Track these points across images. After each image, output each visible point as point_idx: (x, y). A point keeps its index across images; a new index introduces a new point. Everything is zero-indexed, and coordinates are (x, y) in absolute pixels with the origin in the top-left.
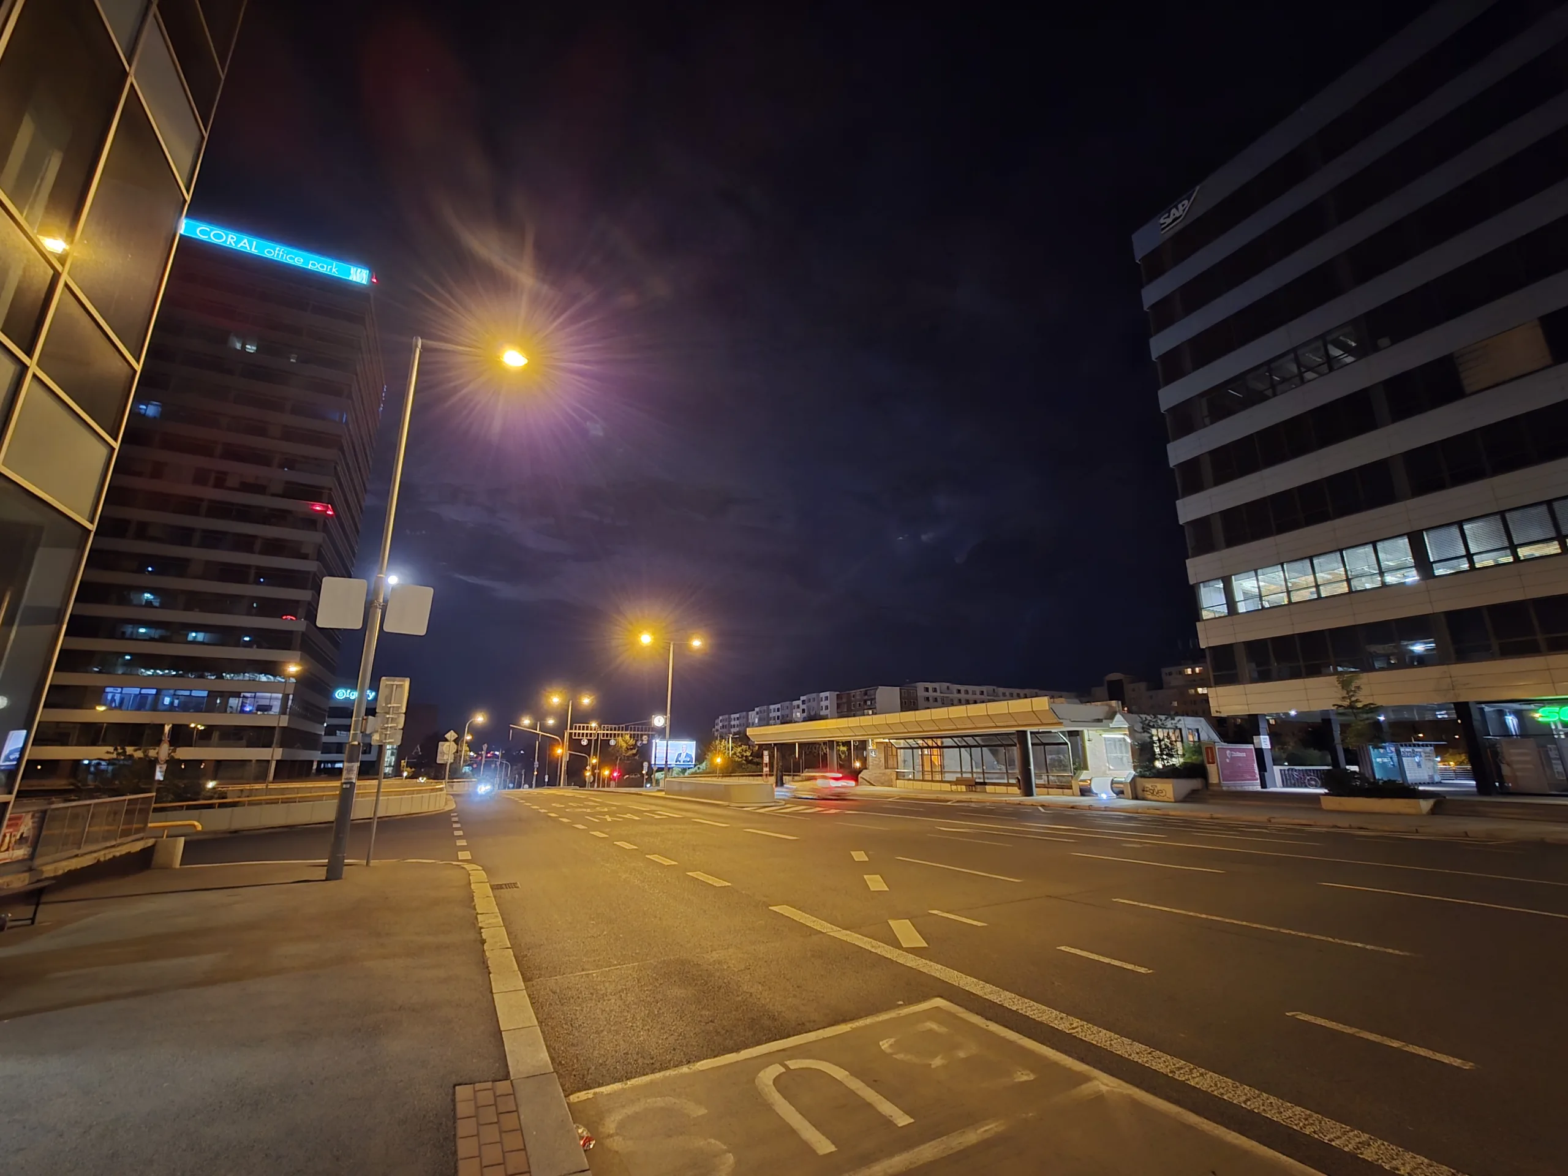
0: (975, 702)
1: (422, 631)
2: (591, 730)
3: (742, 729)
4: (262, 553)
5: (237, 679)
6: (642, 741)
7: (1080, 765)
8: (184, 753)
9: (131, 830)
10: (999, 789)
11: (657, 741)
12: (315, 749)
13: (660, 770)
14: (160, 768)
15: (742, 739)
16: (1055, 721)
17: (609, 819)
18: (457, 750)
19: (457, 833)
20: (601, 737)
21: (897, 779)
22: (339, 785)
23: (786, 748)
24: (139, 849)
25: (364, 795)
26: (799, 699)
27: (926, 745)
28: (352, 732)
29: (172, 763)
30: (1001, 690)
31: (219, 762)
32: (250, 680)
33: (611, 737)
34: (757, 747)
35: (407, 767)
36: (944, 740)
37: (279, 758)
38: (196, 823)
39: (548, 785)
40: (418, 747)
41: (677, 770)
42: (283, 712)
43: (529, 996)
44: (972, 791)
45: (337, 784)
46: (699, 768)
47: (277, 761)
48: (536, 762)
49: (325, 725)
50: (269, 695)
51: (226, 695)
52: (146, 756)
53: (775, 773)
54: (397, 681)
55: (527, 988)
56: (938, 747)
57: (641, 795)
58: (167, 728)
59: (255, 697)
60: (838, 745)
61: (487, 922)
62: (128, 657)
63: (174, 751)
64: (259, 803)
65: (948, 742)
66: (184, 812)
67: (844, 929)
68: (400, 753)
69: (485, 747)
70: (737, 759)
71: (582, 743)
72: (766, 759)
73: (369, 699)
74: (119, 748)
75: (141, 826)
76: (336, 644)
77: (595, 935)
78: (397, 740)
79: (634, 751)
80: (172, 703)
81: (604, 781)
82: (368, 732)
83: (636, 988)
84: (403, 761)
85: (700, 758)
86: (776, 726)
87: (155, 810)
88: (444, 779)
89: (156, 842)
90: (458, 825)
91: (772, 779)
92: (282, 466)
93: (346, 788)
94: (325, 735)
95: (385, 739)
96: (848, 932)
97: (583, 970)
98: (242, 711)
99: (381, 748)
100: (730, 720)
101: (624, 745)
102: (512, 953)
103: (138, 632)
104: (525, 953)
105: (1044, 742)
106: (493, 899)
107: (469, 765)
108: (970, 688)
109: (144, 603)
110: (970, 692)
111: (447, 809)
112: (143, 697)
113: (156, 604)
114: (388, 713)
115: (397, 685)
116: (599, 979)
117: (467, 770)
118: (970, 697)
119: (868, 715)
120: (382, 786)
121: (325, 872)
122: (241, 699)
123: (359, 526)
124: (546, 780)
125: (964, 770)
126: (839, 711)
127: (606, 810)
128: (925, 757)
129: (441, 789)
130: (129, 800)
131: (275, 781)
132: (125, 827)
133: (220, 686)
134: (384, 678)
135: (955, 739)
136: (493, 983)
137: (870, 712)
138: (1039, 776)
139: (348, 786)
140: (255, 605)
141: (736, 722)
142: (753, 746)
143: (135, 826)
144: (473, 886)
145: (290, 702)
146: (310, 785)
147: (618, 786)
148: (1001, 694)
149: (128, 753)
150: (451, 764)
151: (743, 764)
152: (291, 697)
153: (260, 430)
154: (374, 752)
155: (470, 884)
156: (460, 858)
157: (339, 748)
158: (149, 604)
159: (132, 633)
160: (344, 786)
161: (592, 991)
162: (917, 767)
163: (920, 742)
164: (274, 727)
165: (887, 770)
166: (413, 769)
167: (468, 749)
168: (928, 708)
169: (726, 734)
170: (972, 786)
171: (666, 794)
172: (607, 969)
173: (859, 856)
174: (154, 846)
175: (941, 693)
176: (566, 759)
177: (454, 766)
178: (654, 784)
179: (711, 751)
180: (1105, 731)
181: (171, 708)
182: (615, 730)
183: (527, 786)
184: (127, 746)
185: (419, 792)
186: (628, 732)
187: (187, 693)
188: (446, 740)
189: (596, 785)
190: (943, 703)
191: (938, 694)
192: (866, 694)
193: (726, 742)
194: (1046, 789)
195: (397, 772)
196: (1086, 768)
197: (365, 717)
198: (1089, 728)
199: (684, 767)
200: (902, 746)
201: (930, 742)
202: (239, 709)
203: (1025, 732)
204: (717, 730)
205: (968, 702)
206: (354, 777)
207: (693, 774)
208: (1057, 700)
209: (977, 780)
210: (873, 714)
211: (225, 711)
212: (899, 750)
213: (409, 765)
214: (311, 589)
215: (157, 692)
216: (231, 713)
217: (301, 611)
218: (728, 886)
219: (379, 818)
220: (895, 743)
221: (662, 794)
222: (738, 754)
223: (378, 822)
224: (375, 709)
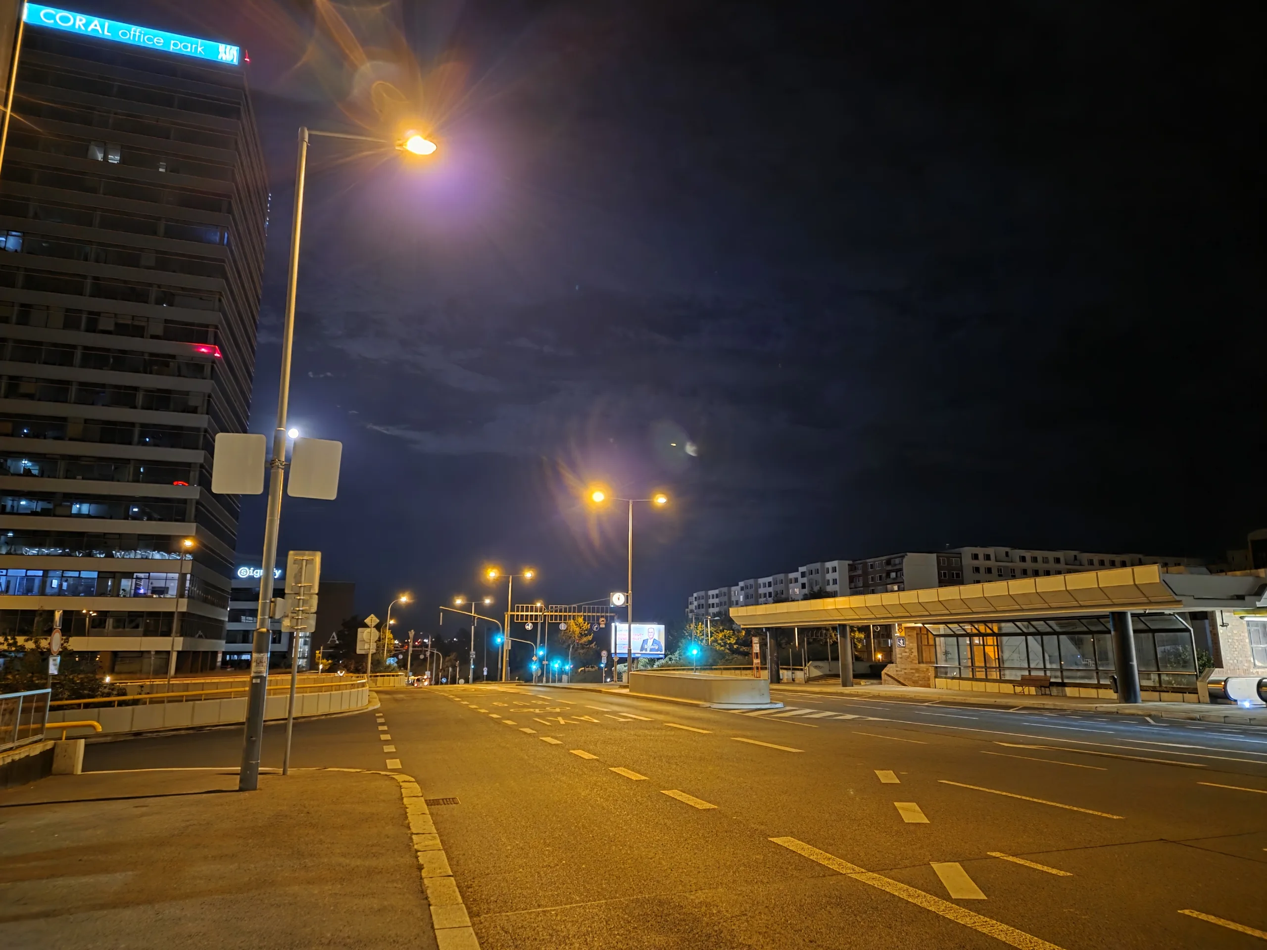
0: (1048, 573)
1: (333, 496)
2: (536, 611)
3: (723, 609)
4: (147, 407)
5: (128, 557)
6: (599, 624)
7: (1209, 660)
8: (77, 644)
9: (28, 730)
10: (1084, 693)
11: (617, 624)
12: (219, 637)
13: (622, 660)
14: (54, 660)
15: (726, 622)
16: (1170, 598)
17: (562, 722)
18: (380, 638)
19: (383, 737)
20: (548, 620)
21: (936, 677)
22: (249, 679)
23: (781, 634)
24: (37, 752)
25: (276, 692)
26: (797, 571)
27: (976, 632)
28: (259, 617)
29: (66, 654)
30: (1085, 557)
31: (115, 654)
32: (142, 558)
33: (561, 620)
34: (744, 633)
35: (323, 658)
36: (1003, 625)
37: (180, 649)
38: (96, 723)
39: (487, 680)
40: (334, 634)
41: (643, 661)
42: (181, 595)
43: (477, 934)
44: (1046, 694)
45: (246, 678)
46: (670, 659)
47: (179, 652)
48: (472, 652)
49: (228, 609)
50: (164, 575)
51: (117, 576)
52: (38, 647)
53: (768, 666)
54: (307, 556)
55: (473, 925)
56: (993, 634)
57: (600, 691)
58: (58, 615)
59: (149, 578)
60: (852, 631)
61: (423, 844)
62: (10, 534)
63: (67, 641)
64: (161, 701)
65: (1008, 627)
66: (82, 711)
67: (869, 871)
68: (315, 640)
69: (412, 633)
70: (718, 647)
71: (527, 627)
72: (756, 648)
73: (276, 577)
74: (9, 638)
75: (39, 726)
76: (234, 514)
77: (552, 865)
78: (311, 624)
79: (590, 638)
80: (60, 585)
81: (554, 675)
82: (277, 617)
83: (604, 931)
84: (317, 652)
85: (672, 645)
86: (767, 606)
87: (52, 709)
88: (365, 672)
89: (55, 744)
90: (385, 728)
91: (765, 674)
92: (159, 302)
93: (257, 684)
94: (230, 621)
95: (297, 625)
96: (875, 875)
97: (539, 906)
98: (136, 595)
99: (291, 636)
100: (707, 597)
101: (577, 630)
102: (454, 883)
103: (19, 505)
104: (470, 883)
105: (1152, 627)
106: (429, 816)
107: (393, 656)
108: (1039, 554)
109: (22, 472)
110: (1040, 559)
111: (371, 708)
112: (30, 579)
113: (35, 472)
114: (298, 594)
115: (307, 560)
116: (559, 918)
117: (392, 662)
118: (1040, 566)
119: (892, 591)
120: (296, 682)
121: (238, 781)
122: (134, 580)
123: (252, 369)
124: (485, 673)
125: (1032, 666)
126: (853, 585)
127: (558, 710)
128: (975, 648)
129: (363, 685)
130: (25, 697)
131: (178, 676)
132: (22, 727)
133: (110, 566)
134: (291, 552)
135: (1018, 624)
136: (434, 917)
137: (896, 588)
138: (1145, 675)
139: (258, 681)
140: (142, 470)
141: (716, 601)
142: (739, 631)
143: (32, 726)
144: (405, 800)
145: (188, 584)
146: (216, 680)
147: (571, 681)
148: (1085, 562)
149: (19, 644)
150: (373, 655)
151: (726, 654)
152: (189, 576)
153: (131, 259)
154: (285, 640)
155: (402, 799)
156: (389, 767)
157: (245, 637)
158: (28, 472)
159: (12, 507)
160: (254, 681)
161: (551, 932)
162: (964, 662)
163: (968, 627)
164: (171, 614)
165: (922, 665)
166: (330, 661)
167: (391, 636)
168: (978, 582)
169: (703, 615)
170: (1045, 687)
171: (630, 691)
172: (568, 906)
173: (887, 777)
174: (52, 750)
175: (996, 561)
176: (508, 647)
177: (377, 657)
178: (615, 678)
179: (684, 637)
180: (1248, 612)
181: (60, 592)
182: (565, 611)
183: (462, 681)
184: (19, 635)
185: (339, 688)
186: (582, 614)
187: (76, 574)
188: (366, 626)
189: (544, 679)
190: (1000, 576)
191: (991, 563)
192: (888, 563)
193: (704, 626)
194: (1157, 694)
195: (312, 665)
196: (1219, 665)
197: (273, 599)
198: (1222, 609)
199: (652, 657)
200: (942, 632)
201: (982, 628)
202: (133, 592)
203: (1123, 615)
204: (692, 611)
205: (1036, 574)
206: (264, 670)
207: (662, 666)
208: (1172, 569)
209: (1052, 680)
210: (899, 590)
211: (118, 595)
212: (937, 639)
213: (326, 656)
214: (203, 449)
215: (43, 573)
216: (124, 596)
217: (194, 475)
218: (714, 809)
219: (294, 719)
220: (934, 629)
221: (625, 691)
222: (720, 642)
223: (294, 725)
224: (284, 590)
